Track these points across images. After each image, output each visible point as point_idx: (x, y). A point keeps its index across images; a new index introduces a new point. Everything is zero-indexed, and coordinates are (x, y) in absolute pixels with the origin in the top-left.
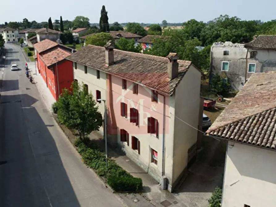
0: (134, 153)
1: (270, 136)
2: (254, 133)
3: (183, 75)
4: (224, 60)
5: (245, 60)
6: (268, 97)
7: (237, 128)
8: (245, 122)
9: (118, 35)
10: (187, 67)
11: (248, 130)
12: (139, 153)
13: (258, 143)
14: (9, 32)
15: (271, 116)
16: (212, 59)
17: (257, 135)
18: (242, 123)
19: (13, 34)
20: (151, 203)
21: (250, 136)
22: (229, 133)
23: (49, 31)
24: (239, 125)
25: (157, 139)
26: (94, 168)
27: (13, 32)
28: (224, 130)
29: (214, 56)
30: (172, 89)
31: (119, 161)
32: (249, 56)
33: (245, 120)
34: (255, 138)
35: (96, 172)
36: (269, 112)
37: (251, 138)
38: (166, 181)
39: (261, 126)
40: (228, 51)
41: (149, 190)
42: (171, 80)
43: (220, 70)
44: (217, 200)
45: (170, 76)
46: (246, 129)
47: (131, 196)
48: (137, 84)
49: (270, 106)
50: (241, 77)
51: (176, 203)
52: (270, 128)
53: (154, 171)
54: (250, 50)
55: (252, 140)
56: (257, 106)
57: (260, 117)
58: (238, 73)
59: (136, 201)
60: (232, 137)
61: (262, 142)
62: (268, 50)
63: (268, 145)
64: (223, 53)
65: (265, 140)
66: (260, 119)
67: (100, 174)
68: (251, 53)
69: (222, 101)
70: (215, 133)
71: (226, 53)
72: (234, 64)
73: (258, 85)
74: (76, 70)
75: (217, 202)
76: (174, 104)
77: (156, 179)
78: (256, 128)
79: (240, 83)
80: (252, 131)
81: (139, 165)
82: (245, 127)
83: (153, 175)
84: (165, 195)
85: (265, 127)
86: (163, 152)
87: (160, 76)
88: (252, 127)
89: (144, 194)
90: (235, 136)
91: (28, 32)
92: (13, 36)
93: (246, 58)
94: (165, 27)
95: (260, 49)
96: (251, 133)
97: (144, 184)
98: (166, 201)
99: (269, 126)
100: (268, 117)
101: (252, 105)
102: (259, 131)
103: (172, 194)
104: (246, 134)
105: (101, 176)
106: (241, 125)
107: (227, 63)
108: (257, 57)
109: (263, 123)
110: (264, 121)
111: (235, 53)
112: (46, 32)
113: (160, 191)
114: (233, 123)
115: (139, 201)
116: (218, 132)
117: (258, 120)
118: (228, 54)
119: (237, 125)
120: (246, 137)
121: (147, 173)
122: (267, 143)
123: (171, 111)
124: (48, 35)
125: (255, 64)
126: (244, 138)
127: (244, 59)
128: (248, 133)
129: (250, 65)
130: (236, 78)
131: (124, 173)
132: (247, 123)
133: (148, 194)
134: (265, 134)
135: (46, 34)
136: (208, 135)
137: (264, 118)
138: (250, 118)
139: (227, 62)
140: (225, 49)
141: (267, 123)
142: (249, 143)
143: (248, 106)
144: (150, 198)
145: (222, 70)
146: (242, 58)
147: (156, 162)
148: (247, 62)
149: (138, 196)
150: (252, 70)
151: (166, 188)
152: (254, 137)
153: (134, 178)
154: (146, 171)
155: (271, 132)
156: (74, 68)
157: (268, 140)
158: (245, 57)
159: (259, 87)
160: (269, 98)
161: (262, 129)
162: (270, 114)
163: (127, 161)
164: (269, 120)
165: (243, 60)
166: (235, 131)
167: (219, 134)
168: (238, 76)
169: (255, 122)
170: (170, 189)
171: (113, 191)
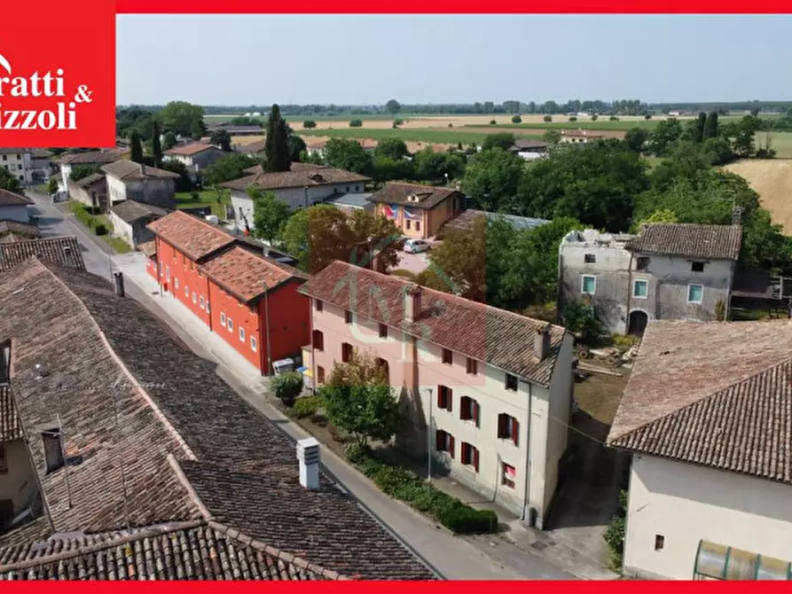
0: (467, 471)
1: (685, 445)
2: (666, 442)
3: (557, 353)
4: (587, 273)
5: (627, 273)
6: (680, 383)
7: (645, 435)
8: (654, 428)
9: (314, 178)
10: (560, 338)
11: (659, 437)
12: (477, 470)
13: (673, 455)
14: (8, 156)
15: (685, 418)
16: (563, 269)
17: (670, 446)
18: (651, 429)
19: (20, 162)
20: (517, 547)
21: (662, 446)
22: (636, 443)
23: (148, 173)
24: (647, 432)
25: (516, 448)
26: (406, 499)
27: (19, 157)
28: (629, 438)
29: (567, 263)
30: (547, 378)
31: (439, 485)
32: (634, 266)
33: (653, 424)
34: (669, 449)
35: (412, 506)
36: (682, 412)
37: (663, 449)
38: (534, 513)
39: (675, 432)
40: (594, 256)
41: (507, 528)
42: (541, 361)
43: (579, 291)
44: (618, 533)
45: (540, 354)
46: (656, 437)
47: (483, 538)
48: (475, 361)
49: (684, 404)
50: (620, 306)
51: (553, 544)
52: (685, 435)
53: (509, 499)
54: (638, 255)
55: (666, 452)
56: (666, 400)
57: (671, 420)
58: (613, 298)
59: (492, 544)
60: (640, 448)
61: (677, 454)
62: (670, 256)
63: (684, 457)
64: (583, 259)
65: (680, 452)
66: (673, 423)
67: (421, 507)
68: (638, 259)
69: (587, 358)
70: (619, 444)
71: (589, 259)
72: (606, 281)
73: (661, 354)
74: (319, 313)
75: (618, 537)
76: (547, 397)
77: (513, 511)
78: (668, 435)
79: (619, 317)
80: (664, 439)
81: (477, 491)
82: (655, 433)
83: (506, 505)
84: (533, 535)
85: (680, 434)
86: (527, 467)
87: (520, 351)
88: (663, 435)
89: (502, 534)
90: (644, 446)
91: (71, 164)
92: (20, 167)
93: (629, 271)
94: (399, 124)
95: (656, 254)
96: (663, 442)
97: (501, 520)
98: (537, 542)
99: (684, 432)
100: (682, 420)
101: (659, 399)
102: (673, 439)
103: (545, 532)
104: (657, 444)
105: (423, 511)
106: (650, 432)
107: (593, 279)
108: (649, 268)
109: (676, 429)
110: (678, 426)
111: (608, 260)
112: (142, 176)
113: (524, 529)
114: (640, 428)
115: (497, 544)
116: (622, 442)
117: (670, 424)
118: (593, 261)
119: (644, 431)
120: (657, 448)
121: (494, 501)
122: (682, 455)
123: (541, 406)
124: (146, 181)
125: (647, 281)
126: (655, 449)
127: (625, 271)
128: (660, 443)
129: (637, 282)
130: (610, 307)
131: (458, 504)
132: (657, 428)
133: (508, 534)
134: (680, 443)
135: (142, 180)
136: (608, 446)
137: (677, 421)
138: (660, 421)
139: (592, 276)
140: (587, 251)
141: (682, 429)
142: (662, 456)
143: (653, 400)
144: (513, 539)
145: (582, 292)
146: (621, 270)
147: (511, 484)
148: (630, 278)
149: (493, 537)
150: (641, 291)
151: (533, 523)
152: (667, 447)
153: (478, 513)
154: (492, 498)
155: (687, 440)
156: (314, 309)
157: (684, 451)
158: (627, 268)
159: (665, 359)
160: (681, 386)
161: (676, 437)
162: (684, 415)
163: (454, 483)
164: (684, 424)
165: (622, 273)
166: (643, 440)
167: (624, 444)
168: (613, 302)
169: (666, 427)
170: (539, 524)
171: (453, 533)
